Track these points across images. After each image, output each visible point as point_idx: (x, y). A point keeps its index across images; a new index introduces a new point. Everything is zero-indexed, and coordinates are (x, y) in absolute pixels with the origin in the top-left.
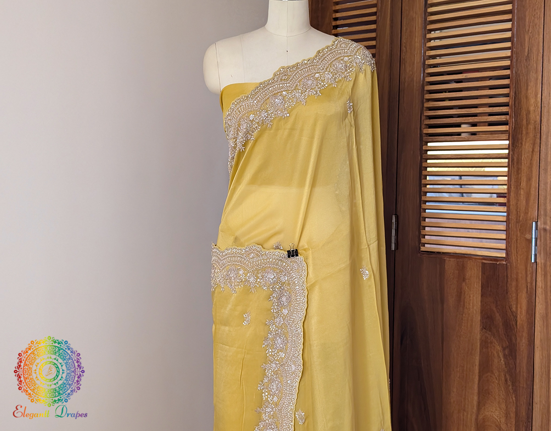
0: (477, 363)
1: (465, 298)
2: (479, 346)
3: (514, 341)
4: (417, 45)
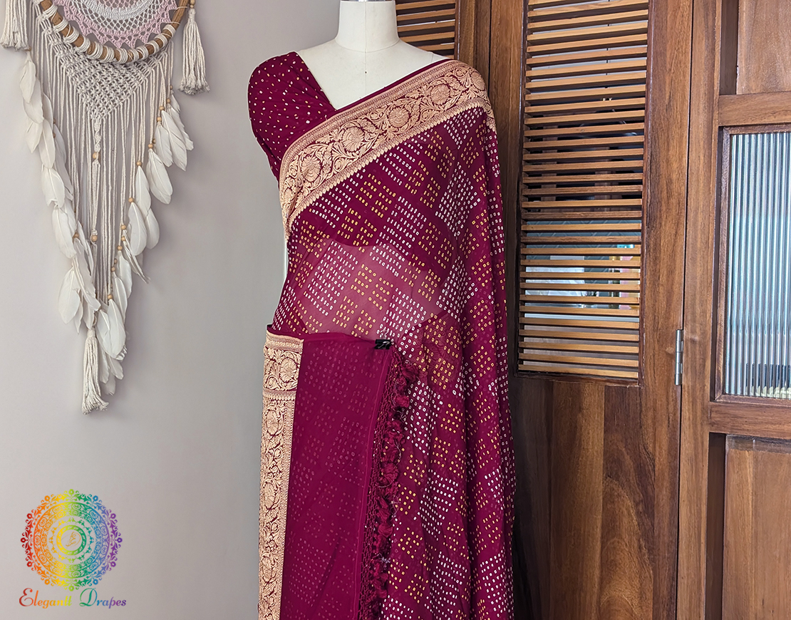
0: (599, 524)
1: (581, 435)
2: (602, 501)
3: (651, 494)
4: (513, 85)
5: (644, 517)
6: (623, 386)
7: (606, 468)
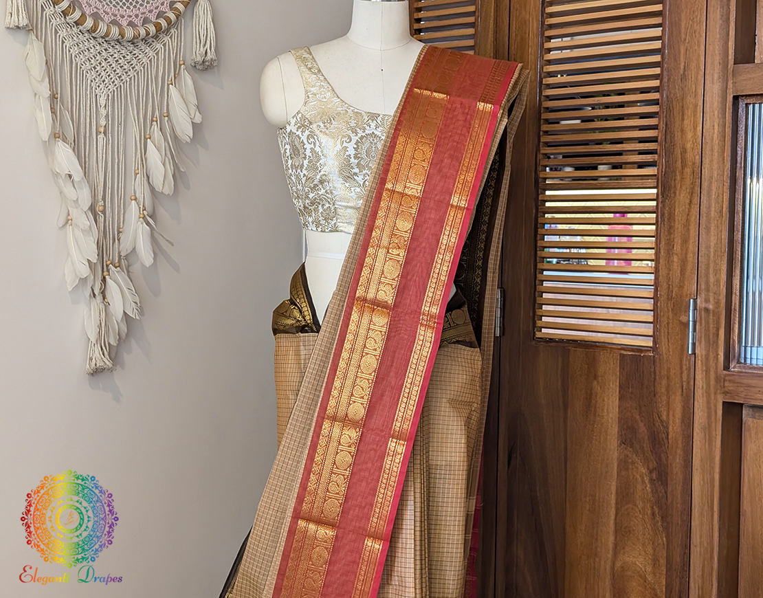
0: (613, 489)
1: (596, 402)
2: (616, 468)
3: (665, 461)
4: (532, 56)
5: (657, 485)
6: (637, 354)
7: (620, 435)
